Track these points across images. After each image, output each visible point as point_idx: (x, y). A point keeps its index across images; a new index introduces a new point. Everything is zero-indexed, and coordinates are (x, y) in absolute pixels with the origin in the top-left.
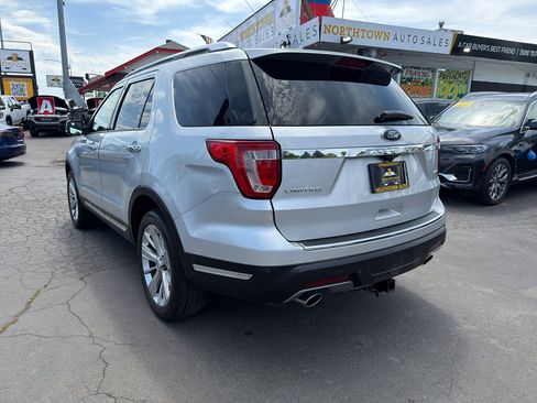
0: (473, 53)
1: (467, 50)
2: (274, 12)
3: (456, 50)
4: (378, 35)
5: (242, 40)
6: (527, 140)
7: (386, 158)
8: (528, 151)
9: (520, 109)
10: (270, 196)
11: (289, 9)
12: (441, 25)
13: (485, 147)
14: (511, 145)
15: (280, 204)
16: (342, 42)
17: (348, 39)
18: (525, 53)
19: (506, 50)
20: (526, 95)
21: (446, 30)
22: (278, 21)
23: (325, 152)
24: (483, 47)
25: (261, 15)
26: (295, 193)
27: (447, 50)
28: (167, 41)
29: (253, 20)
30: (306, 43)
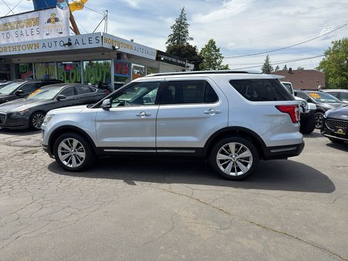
1: (162, 59)
3: (158, 59)
4: (128, 46)
16: (113, 48)
17: (117, 47)
18: (179, 62)
19: (173, 60)
24: (166, 58)
27: (154, 58)
30: (88, 46)
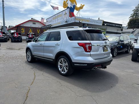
0: (107, 25)
1: (105, 25)
2: (62, 14)
3: (103, 25)
4: (87, 21)
5: (53, 20)
6: (120, 44)
7: (105, 46)
8: (120, 46)
9: (118, 38)
10: (90, 52)
11: (66, 14)
12: (99, 18)
13: (113, 45)
14: (118, 45)
15: (92, 53)
16: (80, 22)
17: (81, 22)
18: (117, 25)
19: (113, 25)
20: (119, 35)
21: (100, 20)
22: (63, 16)
23: (94, 45)
24: (109, 24)
25: (59, 14)
26: (94, 51)
27: (101, 25)
28: (32, 19)
29: (57, 15)
30: (72, 22)
